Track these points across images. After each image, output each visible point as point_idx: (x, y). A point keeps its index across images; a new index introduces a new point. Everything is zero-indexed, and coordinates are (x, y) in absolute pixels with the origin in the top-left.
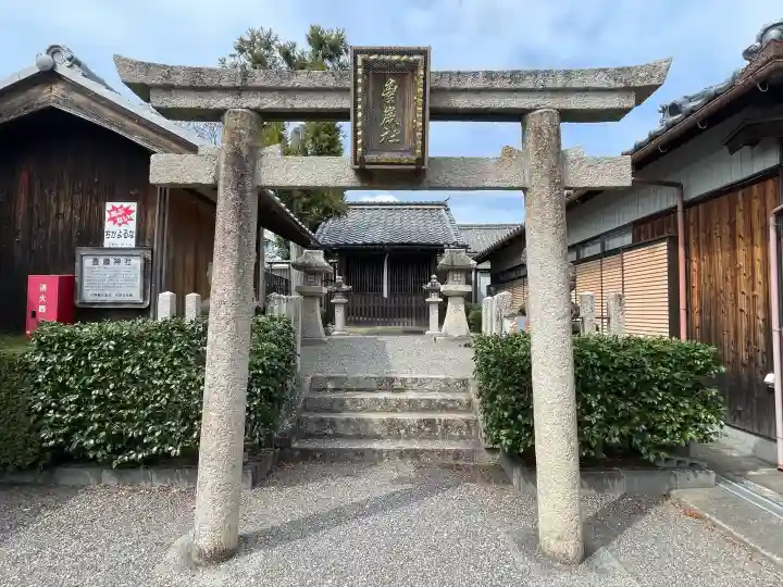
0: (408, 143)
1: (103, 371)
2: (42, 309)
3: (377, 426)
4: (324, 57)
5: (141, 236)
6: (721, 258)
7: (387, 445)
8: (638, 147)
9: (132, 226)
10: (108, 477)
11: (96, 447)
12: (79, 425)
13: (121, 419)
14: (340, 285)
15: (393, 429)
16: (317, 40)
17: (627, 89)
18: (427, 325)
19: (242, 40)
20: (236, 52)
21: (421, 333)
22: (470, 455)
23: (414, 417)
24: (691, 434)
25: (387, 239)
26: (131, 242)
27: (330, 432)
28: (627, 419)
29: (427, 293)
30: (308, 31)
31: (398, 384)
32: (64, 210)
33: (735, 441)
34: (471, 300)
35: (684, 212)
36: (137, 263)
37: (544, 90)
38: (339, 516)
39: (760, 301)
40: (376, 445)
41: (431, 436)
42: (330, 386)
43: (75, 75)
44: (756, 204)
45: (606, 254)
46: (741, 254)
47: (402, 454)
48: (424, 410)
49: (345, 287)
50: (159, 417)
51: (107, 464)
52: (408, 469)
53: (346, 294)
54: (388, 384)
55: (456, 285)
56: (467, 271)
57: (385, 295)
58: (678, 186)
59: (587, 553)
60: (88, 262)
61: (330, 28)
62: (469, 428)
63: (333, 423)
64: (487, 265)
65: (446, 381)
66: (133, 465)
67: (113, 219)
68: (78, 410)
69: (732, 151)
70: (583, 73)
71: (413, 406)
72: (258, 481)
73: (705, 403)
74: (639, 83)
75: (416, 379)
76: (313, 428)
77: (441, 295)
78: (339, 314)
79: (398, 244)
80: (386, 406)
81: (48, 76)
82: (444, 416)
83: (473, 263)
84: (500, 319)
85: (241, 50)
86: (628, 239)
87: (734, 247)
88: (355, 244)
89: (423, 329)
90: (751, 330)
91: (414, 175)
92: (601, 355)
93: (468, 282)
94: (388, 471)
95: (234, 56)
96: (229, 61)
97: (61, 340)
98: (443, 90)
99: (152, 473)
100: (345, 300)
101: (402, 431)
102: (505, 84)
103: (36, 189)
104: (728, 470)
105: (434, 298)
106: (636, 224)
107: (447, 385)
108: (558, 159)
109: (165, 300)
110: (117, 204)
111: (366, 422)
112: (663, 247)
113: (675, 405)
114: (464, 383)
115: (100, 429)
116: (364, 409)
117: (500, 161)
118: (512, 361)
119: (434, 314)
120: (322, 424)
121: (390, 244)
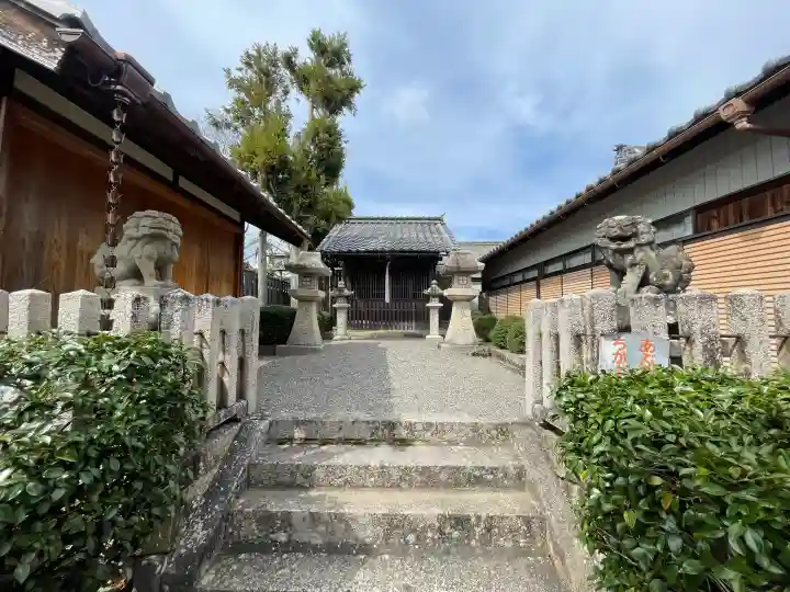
3: (365, 527)
4: (326, 64)
14: (341, 290)
16: (319, 46)
18: (427, 329)
19: (249, 56)
20: (243, 66)
21: (421, 337)
25: (388, 246)
27: (282, 537)
31: (402, 432)
42: (299, 434)
49: (347, 292)
53: (348, 299)
54: (392, 435)
55: (461, 289)
57: (387, 300)
63: (287, 520)
65: (475, 428)
75: (430, 424)
76: (252, 530)
77: (443, 299)
78: (341, 319)
79: (401, 252)
85: (248, 64)
86: (687, 230)
88: (358, 251)
89: (423, 332)
95: (240, 70)
96: (236, 73)
100: (346, 305)
101: (411, 538)
105: (434, 303)
119: (434, 319)
120: (267, 519)
121: (392, 251)
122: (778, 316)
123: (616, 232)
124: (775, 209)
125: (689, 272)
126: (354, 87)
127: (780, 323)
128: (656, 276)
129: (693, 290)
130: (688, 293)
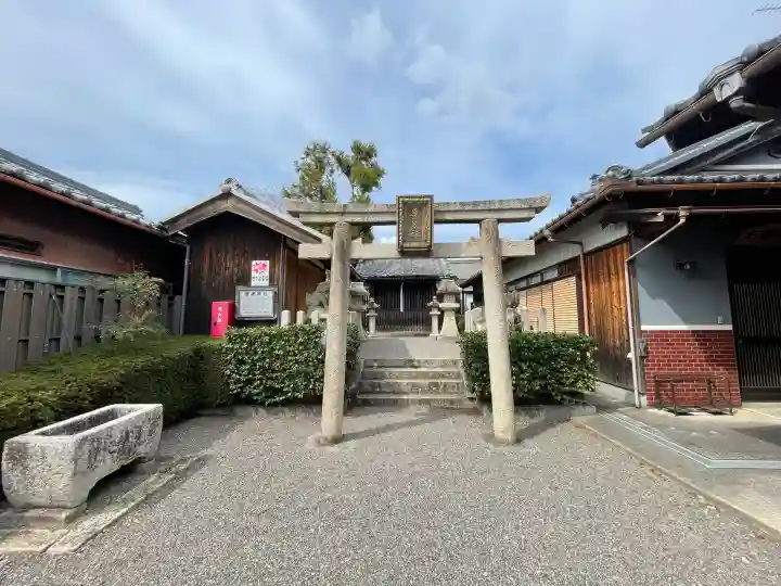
0: (424, 238)
1: (263, 352)
2: (219, 321)
3: (405, 387)
4: (361, 159)
5: (272, 279)
6: (604, 286)
7: (411, 397)
8: (554, 222)
9: (267, 273)
10: (262, 411)
11: (257, 394)
12: (249, 382)
13: (271, 378)
14: (372, 304)
15: (415, 388)
16: (357, 149)
17: (530, 208)
18: (430, 330)
19: (307, 148)
21: (427, 335)
22: (460, 401)
23: (427, 382)
24: (580, 384)
25: (402, 272)
26: (267, 283)
28: (544, 377)
29: (430, 309)
30: (352, 144)
31: (416, 364)
32: (230, 266)
33: (606, 390)
34: (459, 313)
35: (584, 259)
36: (270, 294)
37: (490, 210)
38: (389, 428)
39: (624, 312)
40: (405, 397)
41: (437, 392)
42: (376, 365)
43: (240, 194)
44: (619, 256)
45: (543, 283)
46: (614, 284)
47: (421, 402)
48: (433, 378)
49: (376, 305)
50: (291, 377)
51: (262, 404)
52: (424, 409)
53: (376, 310)
54: (410, 363)
55: (449, 304)
56: (456, 294)
57: (402, 310)
58: (581, 244)
59: (518, 440)
60: (243, 294)
61: (365, 143)
62: (458, 388)
63: (379, 385)
64: (471, 289)
65: (444, 361)
66: (276, 404)
67: (257, 271)
68: (249, 374)
69: (603, 227)
70: (509, 201)
71: (425, 375)
72: (346, 413)
73: (587, 368)
74: (537, 206)
75: (427, 360)
77: (439, 309)
78: (372, 324)
80: (410, 376)
81: (227, 195)
82: (443, 381)
83: (460, 289)
84: (474, 324)
85: (308, 155)
86: (555, 274)
87: (610, 281)
89: (428, 333)
90: (621, 330)
91: (427, 253)
92: (528, 342)
93: (458, 301)
94: (413, 409)
95: (303, 158)
96: (300, 161)
97: (241, 337)
98: (439, 211)
99: (286, 409)
100: (375, 314)
101: (420, 389)
102: (471, 208)
103: (214, 255)
104: (604, 407)
105: (435, 312)
106: (559, 265)
107: (444, 364)
108: (498, 242)
109: (285, 315)
110: (258, 262)
111: (399, 384)
112: (573, 279)
113: (570, 369)
114: (455, 363)
115: (261, 384)
116: (397, 378)
117: (469, 244)
118: (479, 345)
119: (435, 323)
120: (373, 385)
121: (405, 277)
126: (380, 174)
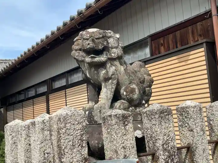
106: (154, 37)
122: (210, 124)
123: (89, 44)
124: (194, 39)
125: (150, 86)
127: (211, 129)
128: (125, 90)
129: (154, 105)
130: (150, 108)
